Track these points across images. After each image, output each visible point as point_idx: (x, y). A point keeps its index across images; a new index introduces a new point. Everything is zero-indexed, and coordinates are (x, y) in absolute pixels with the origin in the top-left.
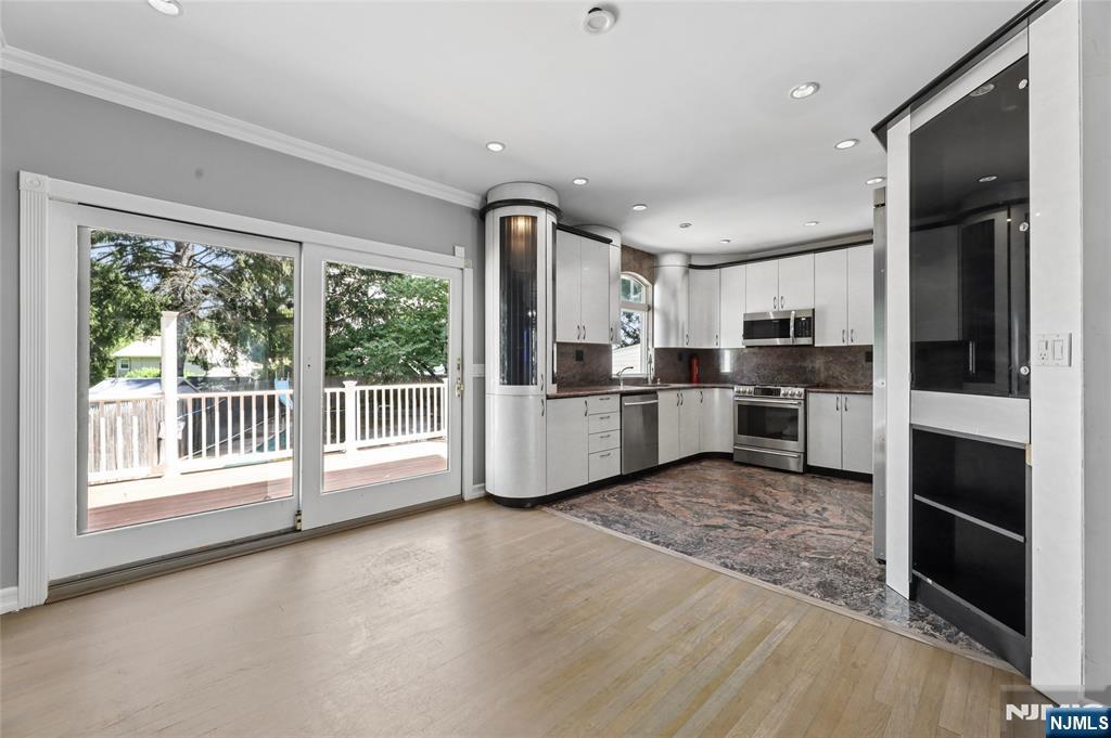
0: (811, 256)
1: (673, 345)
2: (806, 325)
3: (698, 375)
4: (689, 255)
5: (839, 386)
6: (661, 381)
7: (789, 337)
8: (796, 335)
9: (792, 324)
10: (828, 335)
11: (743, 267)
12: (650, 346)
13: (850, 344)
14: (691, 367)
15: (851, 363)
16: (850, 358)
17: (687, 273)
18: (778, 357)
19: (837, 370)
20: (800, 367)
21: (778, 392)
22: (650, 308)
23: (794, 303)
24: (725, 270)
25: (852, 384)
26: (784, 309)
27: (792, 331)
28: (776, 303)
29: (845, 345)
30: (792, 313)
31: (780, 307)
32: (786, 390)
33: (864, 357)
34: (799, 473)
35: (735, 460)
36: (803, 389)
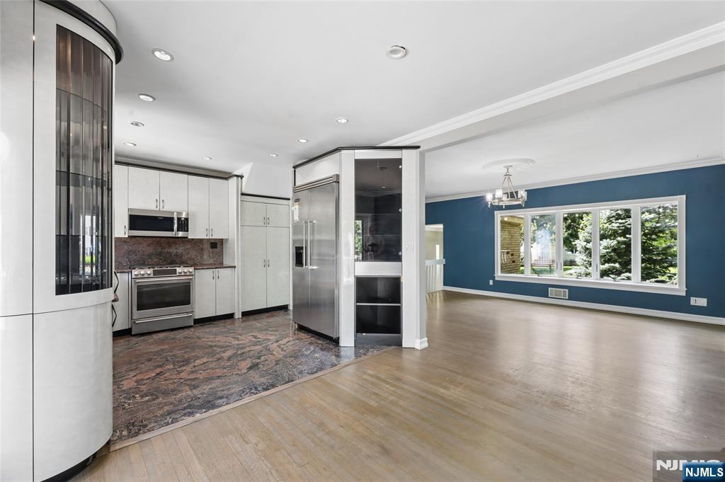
0: (186, 176)
2: (184, 224)
5: (202, 265)
7: (173, 231)
8: (178, 230)
9: (176, 221)
10: (196, 232)
11: (123, 168)
13: (211, 237)
15: (202, 249)
16: (201, 246)
19: (193, 254)
20: (169, 253)
21: (173, 272)
25: (203, 263)
26: (165, 209)
27: (175, 227)
28: (158, 203)
29: (208, 238)
30: (175, 213)
31: (161, 207)
32: (179, 270)
33: (209, 246)
34: (191, 326)
35: (133, 333)
36: (193, 268)
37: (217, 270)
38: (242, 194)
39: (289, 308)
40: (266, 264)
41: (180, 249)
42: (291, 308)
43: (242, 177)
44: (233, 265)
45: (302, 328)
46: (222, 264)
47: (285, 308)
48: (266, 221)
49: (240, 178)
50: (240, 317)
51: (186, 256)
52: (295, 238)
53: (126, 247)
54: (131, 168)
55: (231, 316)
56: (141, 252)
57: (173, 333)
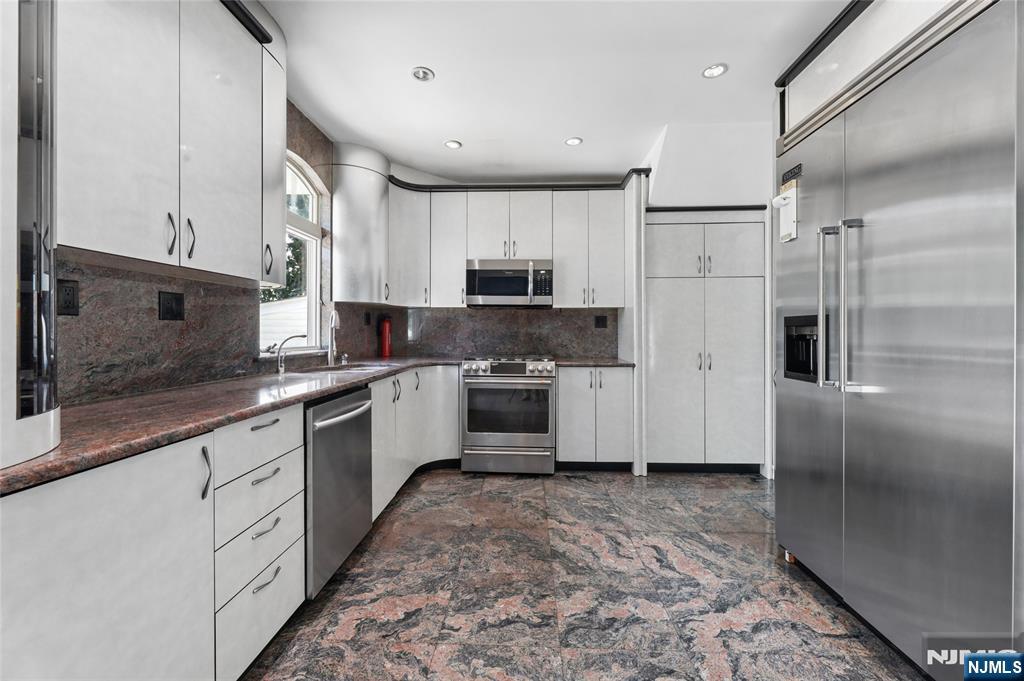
0: (548, 194)
1: (364, 299)
2: (545, 285)
3: (390, 346)
4: (388, 160)
6: (348, 359)
7: (525, 294)
8: (535, 294)
9: (530, 279)
10: (567, 296)
11: (460, 196)
12: (326, 297)
13: (591, 306)
14: (380, 333)
15: (581, 329)
16: (580, 323)
17: (386, 191)
18: (500, 321)
19: (565, 336)
21: (521, 369)
22: (325, 234)
23: (528, 252)
24: (436, 196)
25: (581, 353)
26: (517, 257)
27: (531, 286)
28: (507, 249)
29: (586, 306)
30: (531, 263)
31: (512, 253)
32: (530, 366)
33: (593, 323)
34: (551, 475)
35: (463, 469)
36: (554, 363)
37: (599, 369)
38: (649, 210)
39: (762, 472)
40: (705, 364)
41: (545, 329)
42: (769, 472)
43: (647, 172)
44: (630, 361)
45: (801, 571)
46: (615, 357)
47: (751, 471)
48: (704, 264)
49: (643, 176)
50: (645, 474)
51: (555, 341)
52: (779, 303)
53: (471, 324)
54: (472, 195)
55: (625, 468)
56: (490, 332)
57: (522, 482)
